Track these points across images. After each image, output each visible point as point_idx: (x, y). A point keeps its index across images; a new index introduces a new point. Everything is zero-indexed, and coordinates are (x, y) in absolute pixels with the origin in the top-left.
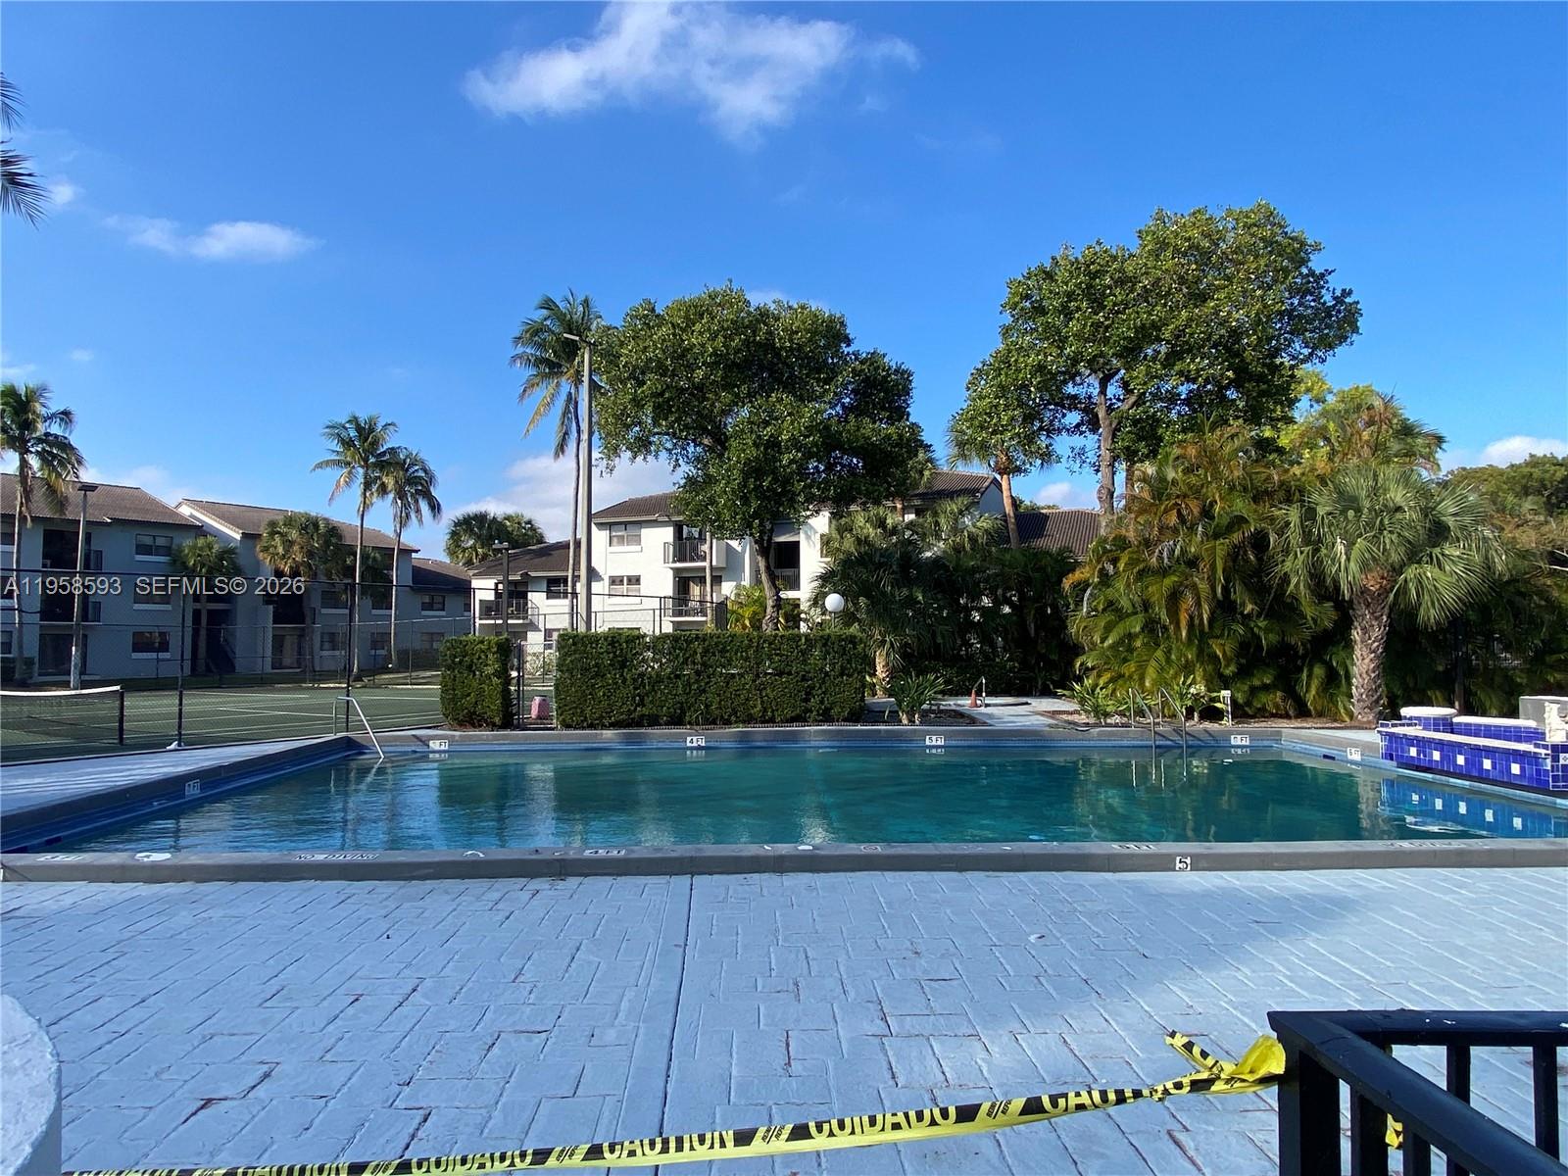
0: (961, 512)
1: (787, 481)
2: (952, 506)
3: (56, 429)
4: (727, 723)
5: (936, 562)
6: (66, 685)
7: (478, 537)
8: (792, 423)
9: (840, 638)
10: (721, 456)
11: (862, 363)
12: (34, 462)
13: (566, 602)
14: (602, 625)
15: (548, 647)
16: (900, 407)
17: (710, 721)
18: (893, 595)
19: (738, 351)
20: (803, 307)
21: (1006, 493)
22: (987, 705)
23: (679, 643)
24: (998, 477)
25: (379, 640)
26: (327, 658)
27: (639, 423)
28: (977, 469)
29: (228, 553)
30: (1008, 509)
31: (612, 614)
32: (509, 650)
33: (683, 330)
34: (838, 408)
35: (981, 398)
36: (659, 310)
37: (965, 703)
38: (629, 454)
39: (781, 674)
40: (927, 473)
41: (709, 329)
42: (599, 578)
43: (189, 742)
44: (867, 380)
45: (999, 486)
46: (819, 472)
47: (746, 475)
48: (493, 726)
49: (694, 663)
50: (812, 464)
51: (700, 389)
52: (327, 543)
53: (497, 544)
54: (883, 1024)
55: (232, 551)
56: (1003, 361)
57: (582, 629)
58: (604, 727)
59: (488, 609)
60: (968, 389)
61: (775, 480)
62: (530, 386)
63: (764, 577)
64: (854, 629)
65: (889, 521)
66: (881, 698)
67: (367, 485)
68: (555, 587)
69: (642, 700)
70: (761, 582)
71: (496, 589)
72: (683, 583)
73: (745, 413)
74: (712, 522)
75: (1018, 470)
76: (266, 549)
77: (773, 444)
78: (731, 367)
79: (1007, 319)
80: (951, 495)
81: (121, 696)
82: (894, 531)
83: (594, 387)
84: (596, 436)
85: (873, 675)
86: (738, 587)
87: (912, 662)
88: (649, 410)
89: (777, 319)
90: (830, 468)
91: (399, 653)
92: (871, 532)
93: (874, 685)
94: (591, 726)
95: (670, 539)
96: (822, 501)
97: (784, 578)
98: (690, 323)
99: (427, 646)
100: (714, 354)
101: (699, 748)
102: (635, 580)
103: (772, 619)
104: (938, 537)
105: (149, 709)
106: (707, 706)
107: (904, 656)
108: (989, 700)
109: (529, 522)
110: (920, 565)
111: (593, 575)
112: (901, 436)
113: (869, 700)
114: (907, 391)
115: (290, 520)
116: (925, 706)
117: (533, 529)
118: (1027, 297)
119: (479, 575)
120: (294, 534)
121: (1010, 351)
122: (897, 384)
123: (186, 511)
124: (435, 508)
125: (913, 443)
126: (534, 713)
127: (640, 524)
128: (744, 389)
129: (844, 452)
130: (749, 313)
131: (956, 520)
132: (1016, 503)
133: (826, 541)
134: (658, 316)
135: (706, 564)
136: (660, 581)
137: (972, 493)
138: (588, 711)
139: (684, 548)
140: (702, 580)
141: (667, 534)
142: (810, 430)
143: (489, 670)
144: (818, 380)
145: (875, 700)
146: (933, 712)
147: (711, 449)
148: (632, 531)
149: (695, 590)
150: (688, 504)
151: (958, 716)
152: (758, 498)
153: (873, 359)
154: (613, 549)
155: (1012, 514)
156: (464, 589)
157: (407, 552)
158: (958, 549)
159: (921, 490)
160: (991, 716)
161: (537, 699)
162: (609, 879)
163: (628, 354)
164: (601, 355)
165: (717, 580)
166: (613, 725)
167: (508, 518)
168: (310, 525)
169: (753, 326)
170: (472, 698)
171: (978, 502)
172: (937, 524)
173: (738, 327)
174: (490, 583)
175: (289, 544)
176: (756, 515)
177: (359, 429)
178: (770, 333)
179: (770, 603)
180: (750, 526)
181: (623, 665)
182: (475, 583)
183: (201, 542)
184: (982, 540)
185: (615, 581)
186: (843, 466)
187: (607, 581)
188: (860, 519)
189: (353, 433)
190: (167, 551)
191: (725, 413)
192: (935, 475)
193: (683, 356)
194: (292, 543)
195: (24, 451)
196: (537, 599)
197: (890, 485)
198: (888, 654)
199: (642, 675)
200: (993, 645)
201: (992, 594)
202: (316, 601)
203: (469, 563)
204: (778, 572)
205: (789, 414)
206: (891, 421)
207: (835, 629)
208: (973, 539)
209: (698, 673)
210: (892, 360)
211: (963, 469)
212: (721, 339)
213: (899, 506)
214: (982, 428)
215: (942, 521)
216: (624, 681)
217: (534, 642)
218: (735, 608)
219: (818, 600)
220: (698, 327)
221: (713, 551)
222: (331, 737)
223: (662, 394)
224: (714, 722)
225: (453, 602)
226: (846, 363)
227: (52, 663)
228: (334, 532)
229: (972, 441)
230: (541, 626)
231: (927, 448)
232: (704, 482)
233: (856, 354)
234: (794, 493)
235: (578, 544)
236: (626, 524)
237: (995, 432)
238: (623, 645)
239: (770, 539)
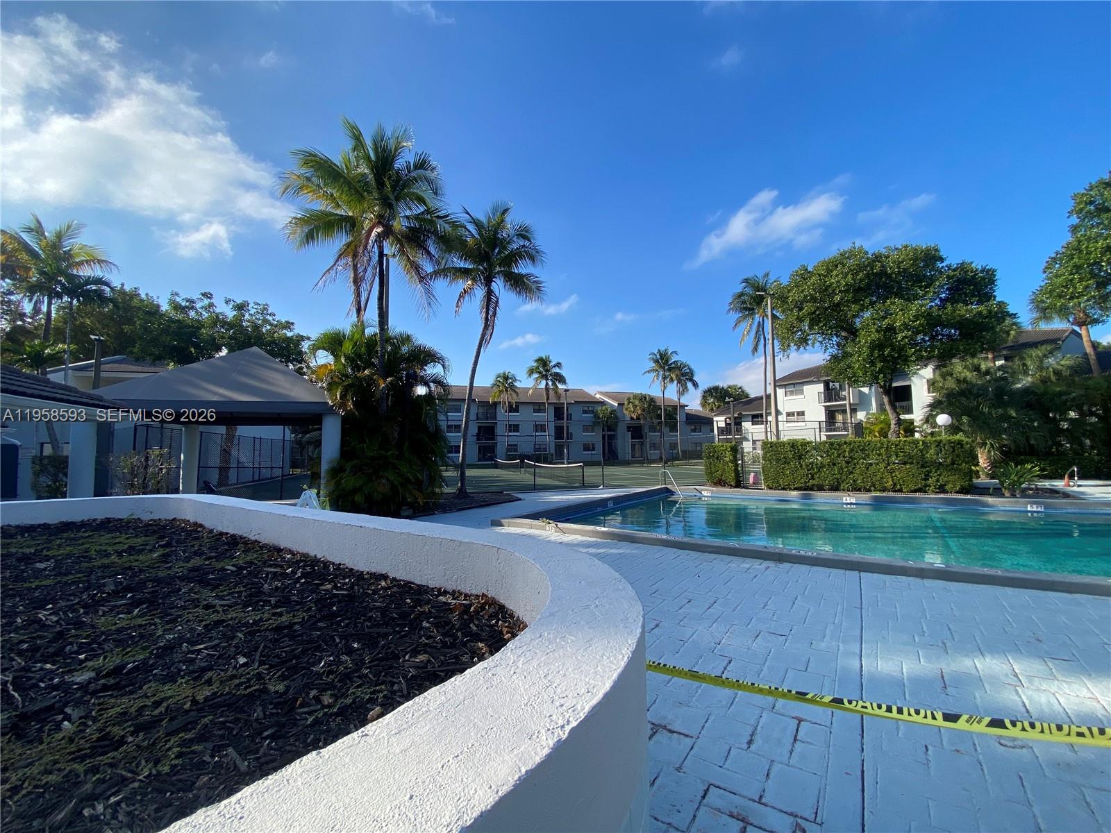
0: (1045, 356)
1: (902, 349)
2: (1037, 352)
3: (557, 370)
4: (869, 491)
5: (1026, 391)
6: (563, 463)
7: (716, 397)
8: (903, 315)
9: (950, 442)
10: (853, 341)
11: (954, 270)
12: (550, 383)
13: (763, 426)
14: (785, 437)
15: (754, 449)
16: (987, 293)
17: (856, 489)
18: (990, 413)
19: (861, 280)
20: (906, 247)
21: (1085, 339)
22: (1079, 486)
23: (832, 446)
24: (1077, 329)
25: (674, 446)
26: (654, 454)
27: (801, 330)
28: (1058, 325)
29: (613, 412)
30: (1089, 350)
31: (790, 432)
32: (736, 450)
33: (825, 276)
34: (937, 301)
35: (1057, 276)
36: (810, 269)
37: (1059, 484)
38: (795, 347)
39: (905, 463)
40: (1013, 333)
41: (842, 272)
42: (781, 414)
43: (606, 487)
44: (959, 280)
45: (1079, 335)
46: (925, 341)
47: (872, 349)
48: (731, 486)
49: (844, 457)
50: (920, 337)
51: (838, 305)
52: (650, 405)
53: (727, 400)
54: (1015, 679)
55: (615, 411)
56: (1075, 250)
57: (774, 439)
58: (791, 489)
59: (721, 431)
60: (1045, 272)
61: (893, 349)
62: (738, 322)
63: (888, 408)
64: (959, 436)
65: (983, 367)
66: (983, 480)
67: (664, 378)
68: (756, 419)
69: (812, 476)
70: (885, 410)
71: (726, 421)
72: (831, 414)
73: (867, 314)
74: (850, 379)
75: (1096, 321)
76: (627, 409)
77: (891, 329)
78: (858, 290)
79: (1075, 220)
80: (1035, 345)
81: (582, 468)
82: (987, 372)
83: (774, 317)
84: (776, 342)
85: (977, 465)
86: (868, 414)
87: (1010, 456)
88: (807, 322)
89: (887, 257)
90: (933, 338)
91: (682, 451)
92: (968, 375)
93: (978, 471)
94: (783, 489)
95: (822, 390)
96: (929, 359)
97: (900, 407)
98: (829, 271)
99: (694, 448)
100: (847, 284)
101: (851, 504)
102: (801, 413)
103: (894, 432)
104: (1026, 373)
105: (592, 473)
106: (854, 481)
107: (1002, 452)
108: (1080, 482)
109: (740, 388)
110: (1013, 394)
111: (778, 412)
112: (990, 312)
113: (975, 481)
114: (992, 282)
115: (635, 397)
116: (1024, 486)
117: (743, 391)
118: (1091, 203)
119: (717, 415)
120: (637, 402)
121: (1080, 242)
122: (983, 278)
123: (598, 396)
124: (695, 385)
125: (1002, 314)
126: (751, 481)
127: (803, 383)
128: (867, 301)
129: (944, 326)
130: (868, 258)
131: (1041, 361)
132: (1095, 345)
133: (932, 384)
134: (809, 272)
135: (847, 402)
136: (817, 413)
137: (1053, 342)
138: (781, 481)
139: (830, 394)
140: (844, 412)
141: (820, 387)
142: (916, 317)
143: (727, 459)
144: (920, 287)
145: (979, 481)
146: (1031, 489)
147: (846, 338)
148: (798, 387)
149: (840, 417)
150: (833, 370)
151: (1054, 492)
152: (881, 361)
153: (963, 267)
154: (787, 398)
155: (1092, 353)
156: (710, 422)
157: (683, 407)
158: (1045, 381)
159: (1009, 344)
160: (1083, 493)
161: (752, 474)
162: (809, 567)
163: (793, 296)
164: (777, 299)
165: (854, 411)
166: (796, 489)
167: (729, 387)
168: (643, 398)
169: (871, 264)
170: (719, 473)
171: (1060, 348)
172: (1024, 365)
173: (860, 268)
174: (723, 418)
175: (635, 406)
176: (880, 371)
177: (661, 355)
178: (883, 266)
179: (893, 422)
180: (876, 378)
181: (800, 458)
182: (715, 419)
183: (604, 408)
184: (1066, 373)
185: (789, 414)
186: (943, 335)
187: (785, 415)
188: (959, 367)
189: (658, 357)
190: (592, 412)
191: (855, 316)
192: (1020, 332)
193: (826, 290)
194: (636, 406)
195: (547, 379)
196: (747, 425)
197: (983, 344)
198: (989, 451)
199: (812, 463)
200: (1082, 445)
201: (1079, 409)
202: (647, 430)
203: (712, 410)
204: (897, 404)
205: (901, 310)
206: (980, 302)
207: (944, 437)
208: (1057, 373)
209: (848, 463)
210: (978, 264)
211: (1044, 326)
212: (850, 276)
213: (990, 356)
214: (1060, 296)
215: (1029, 363)
216: (801, 466)
217: (747, 446)
218: (868, 426)
219: (929, 419)
220: (834, 273)
221: (850, 395)
222: (660, 487)
223: (814, 313)
224: (859, 490)
225: (705, 428)
226: (941, 272)
227: (558, 456)
228: (652, 400)
229: (1052, 307)
230: (750, 438)
231: (1014, 316)
232: (843, 356)
233: (949, 267)
234: (907, 356)
235: (768, 397)
236: (794, 384)
237: (1072, 298)
238: (798, 449)
239: (891, 384)
